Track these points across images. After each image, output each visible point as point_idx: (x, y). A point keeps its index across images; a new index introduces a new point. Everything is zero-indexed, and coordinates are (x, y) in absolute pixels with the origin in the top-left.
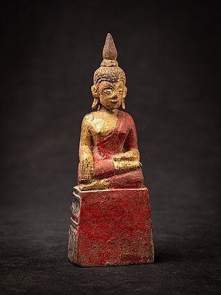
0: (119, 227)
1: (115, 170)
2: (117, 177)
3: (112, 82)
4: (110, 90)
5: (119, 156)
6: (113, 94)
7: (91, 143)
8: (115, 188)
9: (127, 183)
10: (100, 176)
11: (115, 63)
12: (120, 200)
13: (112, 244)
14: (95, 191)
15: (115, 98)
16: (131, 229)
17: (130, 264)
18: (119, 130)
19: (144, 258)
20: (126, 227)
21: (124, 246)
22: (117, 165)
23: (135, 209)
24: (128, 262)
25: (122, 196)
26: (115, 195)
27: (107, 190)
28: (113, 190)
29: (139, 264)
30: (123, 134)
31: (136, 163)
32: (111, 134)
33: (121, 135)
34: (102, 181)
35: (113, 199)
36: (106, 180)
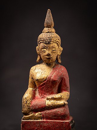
1: (46, 107)
2: (48, 112)
3: (47, 44)
4: (45, 49)
5: (50, 97)
6: (47, 52)
7: (34, 86)
9: (55, 116)
10: (36, 111)
11: (53, 30)
12: (49, 128)
14: (32, 120)
15: (49, 55)
18: (52, 78)
22: (48, 103)
25: (50, 125)
26: (45, 124)
27: (40, 120)
28: (45, 120)
30: (55, 81)
31: (61, 102)
32: (45, 80)
33: (54, 82)
34: (37, 114)
35: (44, 127)
36: (40, 113)
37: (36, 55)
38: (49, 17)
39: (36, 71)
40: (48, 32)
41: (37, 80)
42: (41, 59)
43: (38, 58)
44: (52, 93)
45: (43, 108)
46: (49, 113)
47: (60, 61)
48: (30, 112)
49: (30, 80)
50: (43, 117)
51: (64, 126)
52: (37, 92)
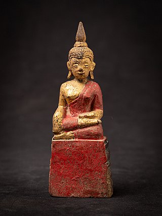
0: (81, 168)
1: (78, 125)
2: (80, 130)
3: (79, 59)
4: (77, 65)
5: (82, 115)
6: (79, 67)
7: (65, 104)
8: (79, 139)
9: (88, 135)
10: (67, 130)
11: (86, 44)
12: (82, 148)
13: (76, 181)
14: (63, 140)
15: (81, 70)
16: (91, 171)
17: (90, 197)
18: (84, 95)
19: (102, 193)
20: (86, 169)
21: (85, 183)
22: (81, 121)
23: (94, 156)
24: (89, 195)
25: (83, 145)
26: (78, 144)
27: (72, 140)
28: (77, 140)
29: (97, 197)
30: (88, 98)
31: (95, 121)
32: (77, 97)
33: (86, 100)
34: (68, 133)
35: (77, 147)
36: (72, 132)
37: (67, 71)
38: (81, 31)
39: (67, 88)
40: (80, 46)
41: (69, 97)
42: (72, 75)
43: (70, 74)
44: (85, 111)
45: (75, 127)
46: (81, 132)
47: (92, 77)
48: (61, 131)
49: (61, 97)
50: (75, 137)
51: (98, 145)
52: (68, 110)
